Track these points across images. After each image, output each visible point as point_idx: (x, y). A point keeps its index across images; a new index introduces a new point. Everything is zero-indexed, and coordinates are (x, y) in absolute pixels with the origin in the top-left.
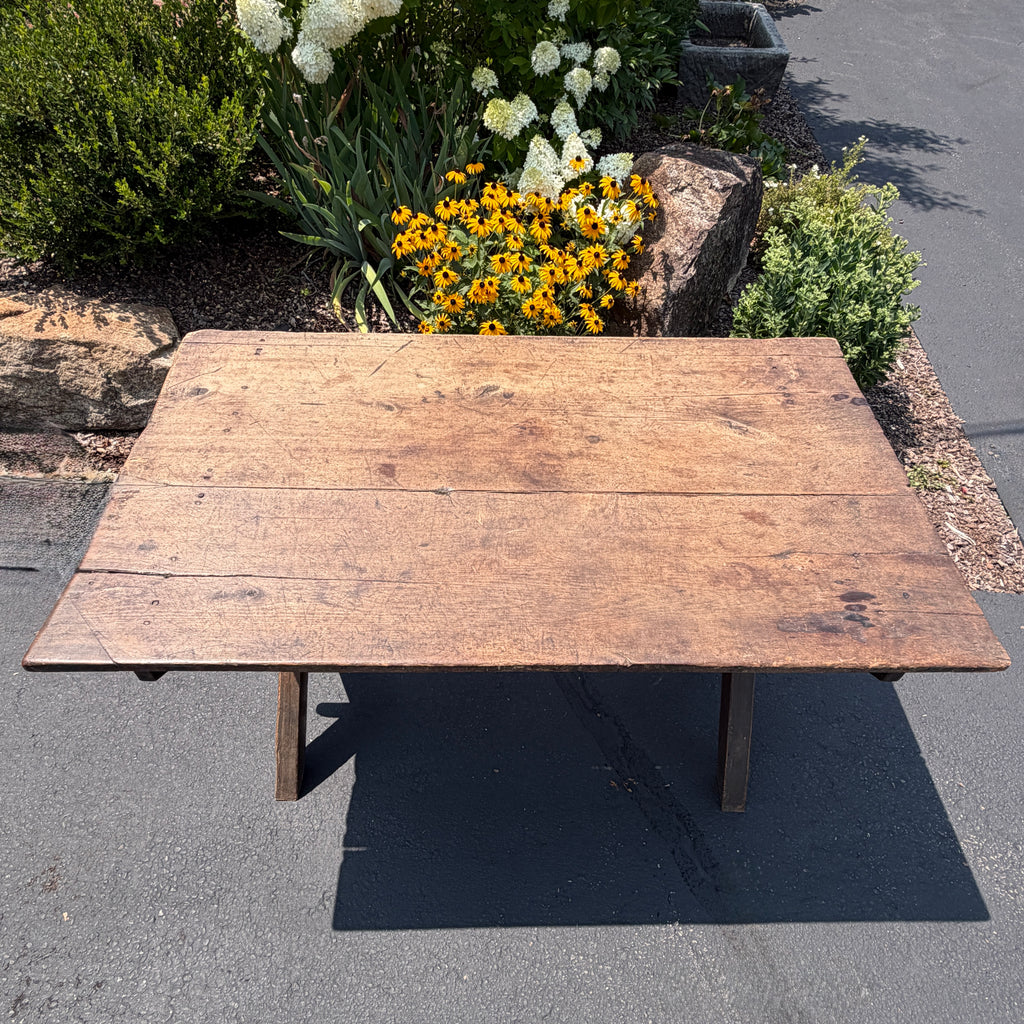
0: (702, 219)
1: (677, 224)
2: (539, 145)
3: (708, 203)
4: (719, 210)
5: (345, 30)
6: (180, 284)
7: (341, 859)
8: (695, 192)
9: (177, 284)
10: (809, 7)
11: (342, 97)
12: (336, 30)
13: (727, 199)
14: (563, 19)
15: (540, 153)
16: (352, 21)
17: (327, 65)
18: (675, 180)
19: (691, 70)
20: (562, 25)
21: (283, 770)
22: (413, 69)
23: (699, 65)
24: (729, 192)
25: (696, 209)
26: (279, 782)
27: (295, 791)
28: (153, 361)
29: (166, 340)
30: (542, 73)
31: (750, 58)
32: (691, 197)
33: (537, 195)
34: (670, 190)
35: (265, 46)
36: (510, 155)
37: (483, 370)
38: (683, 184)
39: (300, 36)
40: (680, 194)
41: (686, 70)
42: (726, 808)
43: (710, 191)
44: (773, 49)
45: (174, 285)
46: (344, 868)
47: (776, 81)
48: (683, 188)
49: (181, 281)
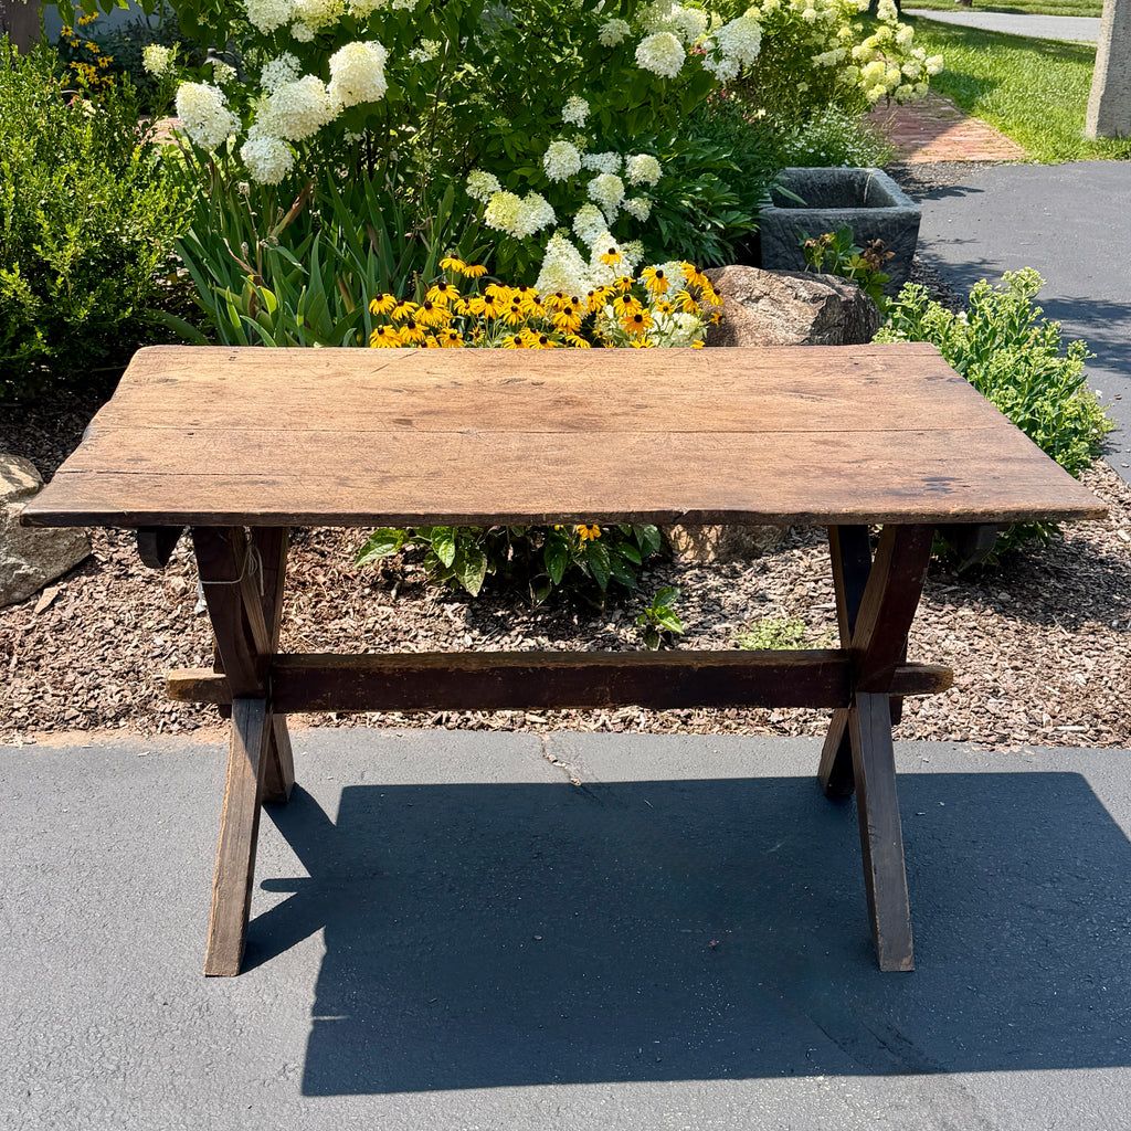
0: (787, 332)
1: (753, 336)
2: (557, 247)
3: (794, 313)
4: (811, 321)
5: (315, 117)
6: (43, 436)
7: (311, 1027)
8: (774, 302)
9: (38, 434)
10: (963, 189)
11: (294, 206)
12: (303, 117)
13: (821, 311)
14: (581, 124)
15: (561, 254)
16: (324, 108)
17: (286, 158)
18: (743, 288)
19: (779, 239)
20: (581, 130)
21: (222, 921)
22: (388, 179)
23: (790, 233)
24: (822, 304)
25: (776, 321)
26: (214, 942)
27: (236, 957)
28: (10, 505)
29: (29, 482)
30: (558, 179)
31: (864, 219)
32: (771, 308)
33: (559, 295)
34: (740, 300)
35: (207, 140)
36: (520, 264)
37: (508, 369)
38: (757, 293)
39: (252, 130)
40: (754, 305)
41: (771, 239)
42: (886, 965)
43: (796, 302)
44: (897, 208)
45: (33, 435)
46: (314, 1040)
47: (908, 248)
48: (757, 299)
49: (43, 432)
